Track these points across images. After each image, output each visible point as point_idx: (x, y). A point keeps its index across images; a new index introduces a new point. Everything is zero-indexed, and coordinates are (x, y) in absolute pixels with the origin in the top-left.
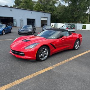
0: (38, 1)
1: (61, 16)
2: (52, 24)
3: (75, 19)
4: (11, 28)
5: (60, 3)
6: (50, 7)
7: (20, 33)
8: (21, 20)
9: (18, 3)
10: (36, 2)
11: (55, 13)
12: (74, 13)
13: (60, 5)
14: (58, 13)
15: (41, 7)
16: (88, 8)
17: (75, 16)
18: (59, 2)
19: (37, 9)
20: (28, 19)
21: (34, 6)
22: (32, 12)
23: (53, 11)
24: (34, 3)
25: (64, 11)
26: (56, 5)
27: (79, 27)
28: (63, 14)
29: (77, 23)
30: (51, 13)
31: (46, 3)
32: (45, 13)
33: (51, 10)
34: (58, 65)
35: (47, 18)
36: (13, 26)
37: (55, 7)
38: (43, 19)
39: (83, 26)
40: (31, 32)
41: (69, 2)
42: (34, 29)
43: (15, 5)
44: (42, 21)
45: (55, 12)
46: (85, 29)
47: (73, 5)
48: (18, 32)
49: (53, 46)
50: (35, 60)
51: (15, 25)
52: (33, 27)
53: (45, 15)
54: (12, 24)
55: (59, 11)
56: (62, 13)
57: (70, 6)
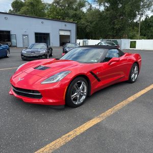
0: (53, 3)
1: (93, 27)
2: (78, 41)
3: (117, 32)
4: (8, 49)
5: (91, 6)
6: (75, 12)
8: (25, 35)
9: (17, 6)
10: (49, 5)
11: (82, 23)
12: (114, 22)
13: (90, 9)
14: (87, 22)
15: (58, 13)
16: (137, 13)
17: (117, 26)
18: (89, 4)
19: (51, 17)
20: (36, 34)
21: (46, 11)
22: (43, 21)
23: (80, 19)
24: (46, 6)
25: (98, 19)
26: (84, 10)
27: (125, 44)
28: (97, 23)
29: (121, 38)
30: (76, 22)
31: (67, 5)
32: (66, 22)
33: (77, 18)
34: (109, 112)
35: (70, 31)
36: (10, 46)
37: (83, 13)
38: (62, 33)
39: (131, 42)
41: (106, 4)
42: (50, 49)
43: (12, 9)
44: (62, 37)
45: (83, 21)
46: (135, 48)
47: (113, 9)
49: (96, 76)
50: (63, 107)
51: (13, 45)
52: (48, 47)
53: (65, 25)
54: (9, 43)
55: (90, 19)
56: (94, 23)
57: (107, 11)
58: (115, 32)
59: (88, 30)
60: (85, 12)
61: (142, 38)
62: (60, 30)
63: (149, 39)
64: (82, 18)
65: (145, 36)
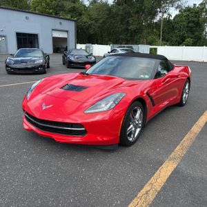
1: (99, 27)
2: (79, 46)
3: (131, 36)
6: (73, 5)
7: (12, 68)
11: (84, 21)
12: (128, 21)
13: (94, 2)
14: (91, 19)
16: (158, 10)
17: (131, 27)
19: (39, 10)
20: (18, 34)
22: (28, 15)
23: (80, 15)
28: (103, 22)
30: (75, 19)
32: (62, 18)
33: (76, 13)
35: (67, 31)
37: (85, 6)
38: (57, 35)
40: (41, 66)
44: (55, 40)
45: (84, 18)
48: (7, 66)
53: (61, 23)
55: (95, 15)
56: (101, 21)
57: (119, 5)
58: (129, 35)
59: (91, 32)
60: (87, 6)
61: (165, 45)
62: (53, 30)
63: (173, 45)
64: (84, 14)
65: (167, 41)
